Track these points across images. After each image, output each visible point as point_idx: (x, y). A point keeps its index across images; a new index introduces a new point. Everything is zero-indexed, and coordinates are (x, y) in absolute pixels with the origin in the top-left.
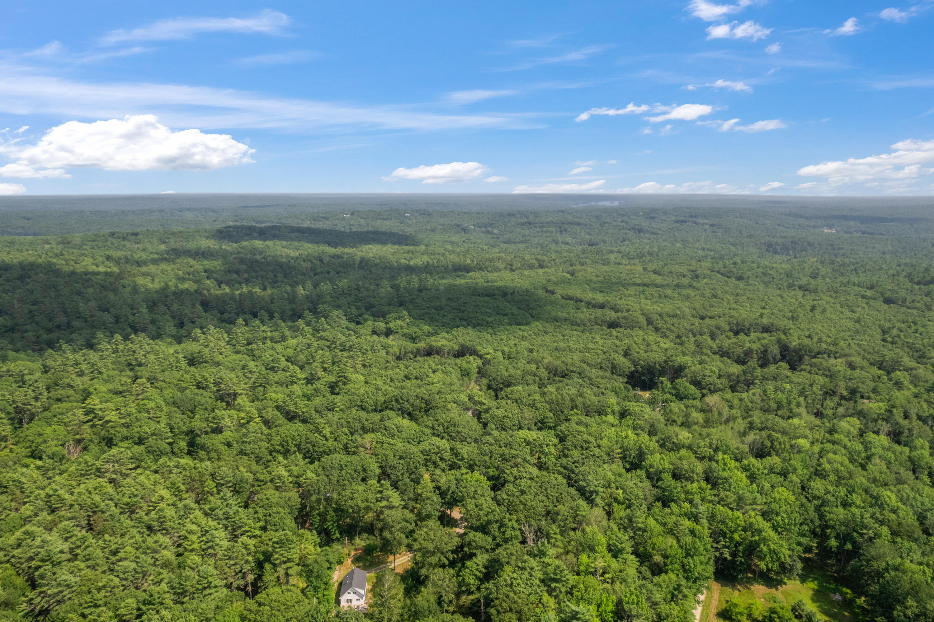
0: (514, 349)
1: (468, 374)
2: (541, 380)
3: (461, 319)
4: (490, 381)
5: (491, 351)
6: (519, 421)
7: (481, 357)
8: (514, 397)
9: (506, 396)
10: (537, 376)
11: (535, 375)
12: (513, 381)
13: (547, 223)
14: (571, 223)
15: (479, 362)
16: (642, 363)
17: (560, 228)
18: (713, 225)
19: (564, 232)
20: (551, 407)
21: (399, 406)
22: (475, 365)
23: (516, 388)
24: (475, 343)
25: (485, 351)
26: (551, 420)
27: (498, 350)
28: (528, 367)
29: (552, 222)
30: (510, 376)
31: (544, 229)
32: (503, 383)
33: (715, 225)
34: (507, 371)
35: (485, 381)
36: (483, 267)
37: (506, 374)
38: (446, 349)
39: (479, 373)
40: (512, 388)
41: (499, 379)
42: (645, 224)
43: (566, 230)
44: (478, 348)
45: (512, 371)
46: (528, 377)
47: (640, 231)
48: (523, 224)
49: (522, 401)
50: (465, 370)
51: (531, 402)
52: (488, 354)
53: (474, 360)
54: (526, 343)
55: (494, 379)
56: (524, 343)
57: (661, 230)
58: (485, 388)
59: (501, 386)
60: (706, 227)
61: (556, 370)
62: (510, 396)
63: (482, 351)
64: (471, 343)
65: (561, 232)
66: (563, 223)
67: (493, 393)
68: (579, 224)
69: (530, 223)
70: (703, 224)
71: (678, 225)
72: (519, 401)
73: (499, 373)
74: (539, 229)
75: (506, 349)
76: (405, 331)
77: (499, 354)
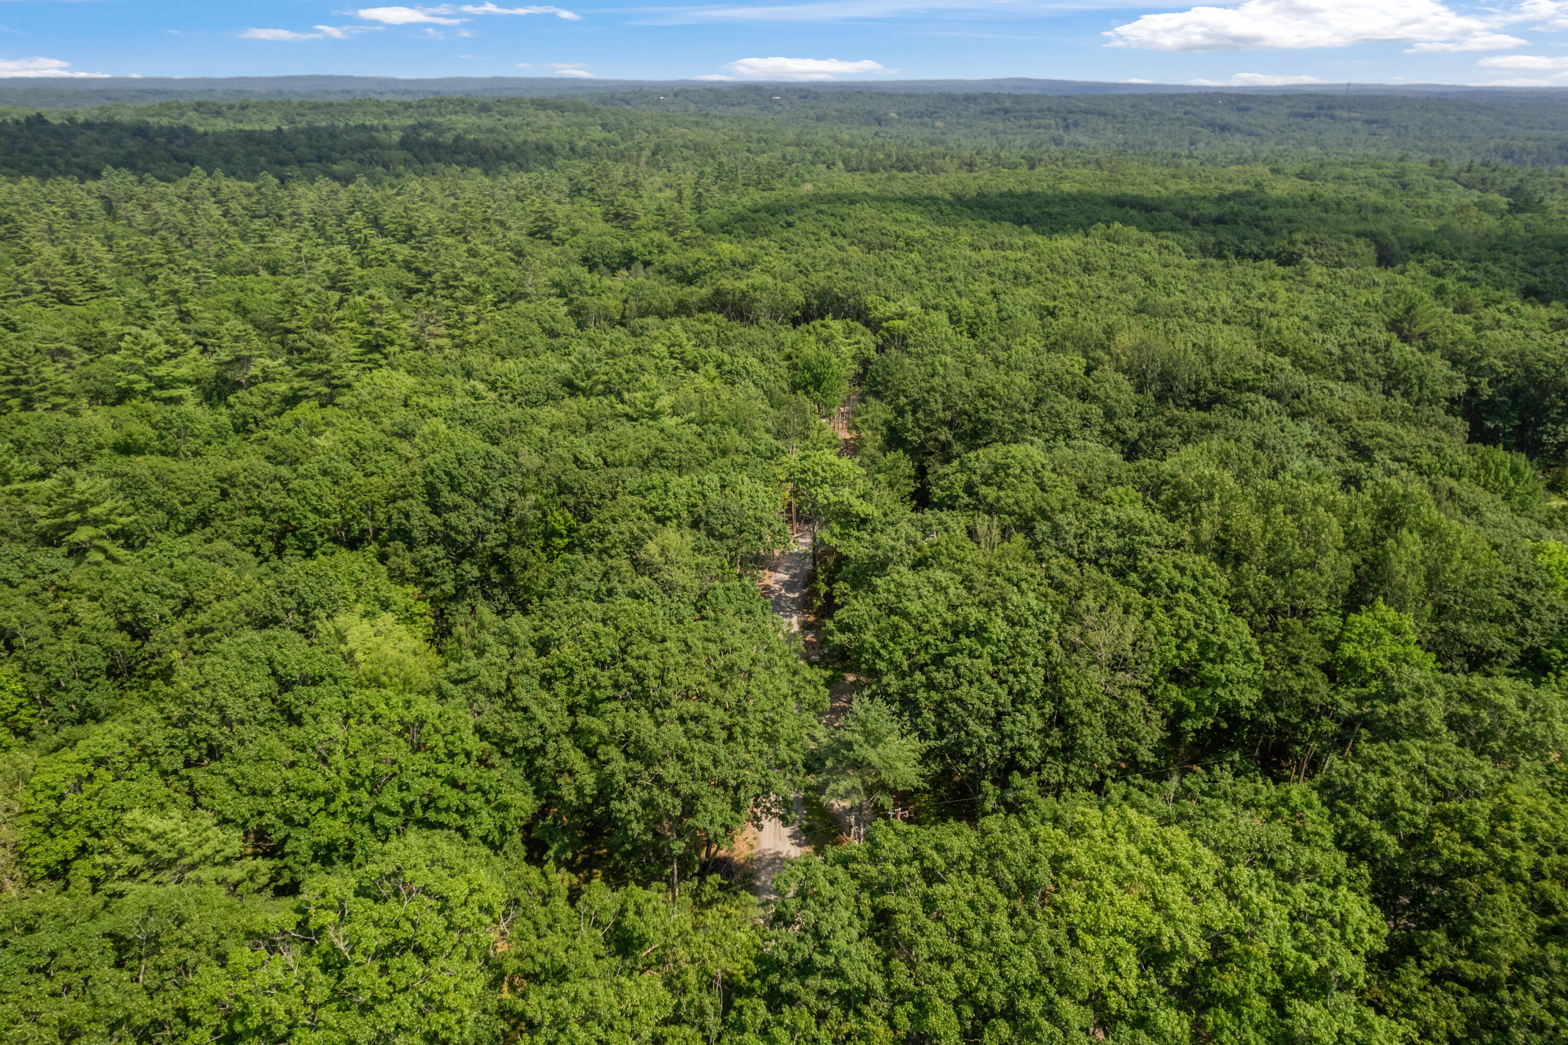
0: (993, 307)
1: (817, 382)
2: (1109, 414)
3: (833, 234)
4: (900, 412)
5: (915, 309)
6: (1050, 666)
7: (874, 326)
8: (1007, 498)
9: (970, 489)
10: (1095, 399)
11: (1084, 396)
12: (997, 416)
13: (1040, 110)
14: (1086, 112)
15: (867, 341)
16: (1499, 364)
17: (1065, 120)
18: (1369, 122)
19: (1072, 129)
20: (1238, 581)
21: (434, 521)
22: (847, 351)
23: (1017, 450)
24: (860, 287)
25: (893, 308)
26: (1247, 671)
27: (936, 308)
28: (1056, 362)
29: (1050, 109)
30: (982, 394)
31: (1034, 122)
32: (950, 424)
33: (1376, 122)
34: (968, 374)
35: (879, 411)
36: (911, 165)
37: (968, 386)
38: (765, 299)
39: (859, 379)
40: (996, 452)
41: (936, 405)
42: (1231, 118)
43: (1076, 124)
44: (871, 299)
45: (989, 376)
46: (1063, 403)
47: (1223, 128)
48: (992, 113)
49: (1056, 530)
50: (808, 367)
51: (1111, 541)
52: (901, 317)
53: (849, 333)
54: (1030, 290)
55: (916, 406)
56: (1022, 291)
57: (1265, 128)
58: (873, 441)
59: (945, 434)
60: (1358, 125)
61: (1166, 377)
62: (990, 493)
63: (884, 309)
64: (849, 285)
65: (1067, 127)
66: (1070, 112)
67: (906, 466)
68: (1102, 114)
69: (1006, 111)
70: (1349, 120)
71: (1299, 120)
72: (1042, 527)
73: (936, 381)
74: (1023, 122)
75: (965, 304)
76: (671, 259)
77: (941, 318)
